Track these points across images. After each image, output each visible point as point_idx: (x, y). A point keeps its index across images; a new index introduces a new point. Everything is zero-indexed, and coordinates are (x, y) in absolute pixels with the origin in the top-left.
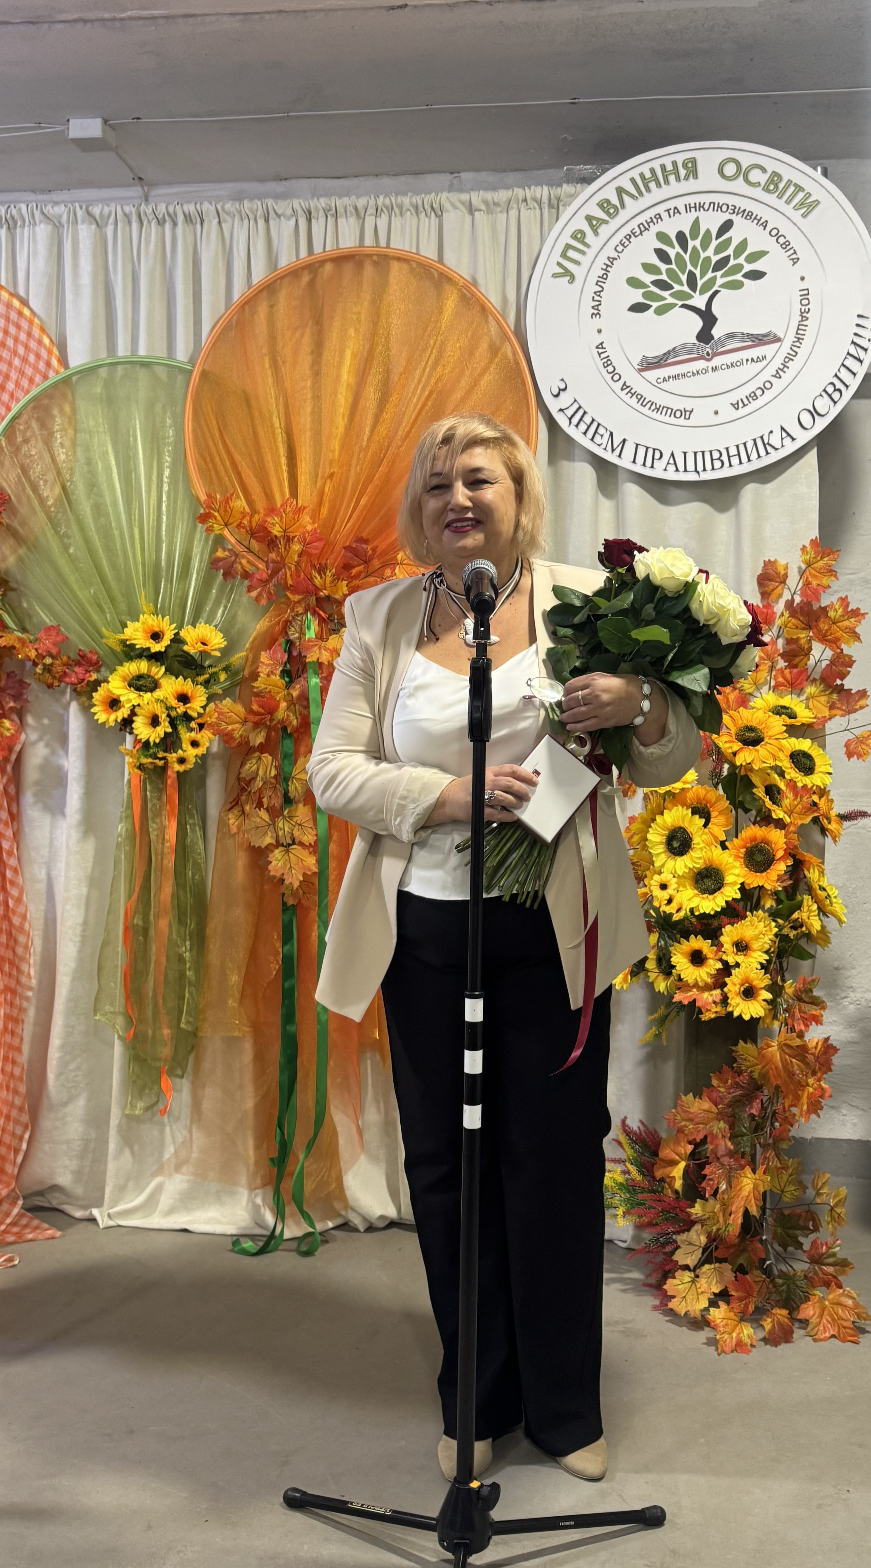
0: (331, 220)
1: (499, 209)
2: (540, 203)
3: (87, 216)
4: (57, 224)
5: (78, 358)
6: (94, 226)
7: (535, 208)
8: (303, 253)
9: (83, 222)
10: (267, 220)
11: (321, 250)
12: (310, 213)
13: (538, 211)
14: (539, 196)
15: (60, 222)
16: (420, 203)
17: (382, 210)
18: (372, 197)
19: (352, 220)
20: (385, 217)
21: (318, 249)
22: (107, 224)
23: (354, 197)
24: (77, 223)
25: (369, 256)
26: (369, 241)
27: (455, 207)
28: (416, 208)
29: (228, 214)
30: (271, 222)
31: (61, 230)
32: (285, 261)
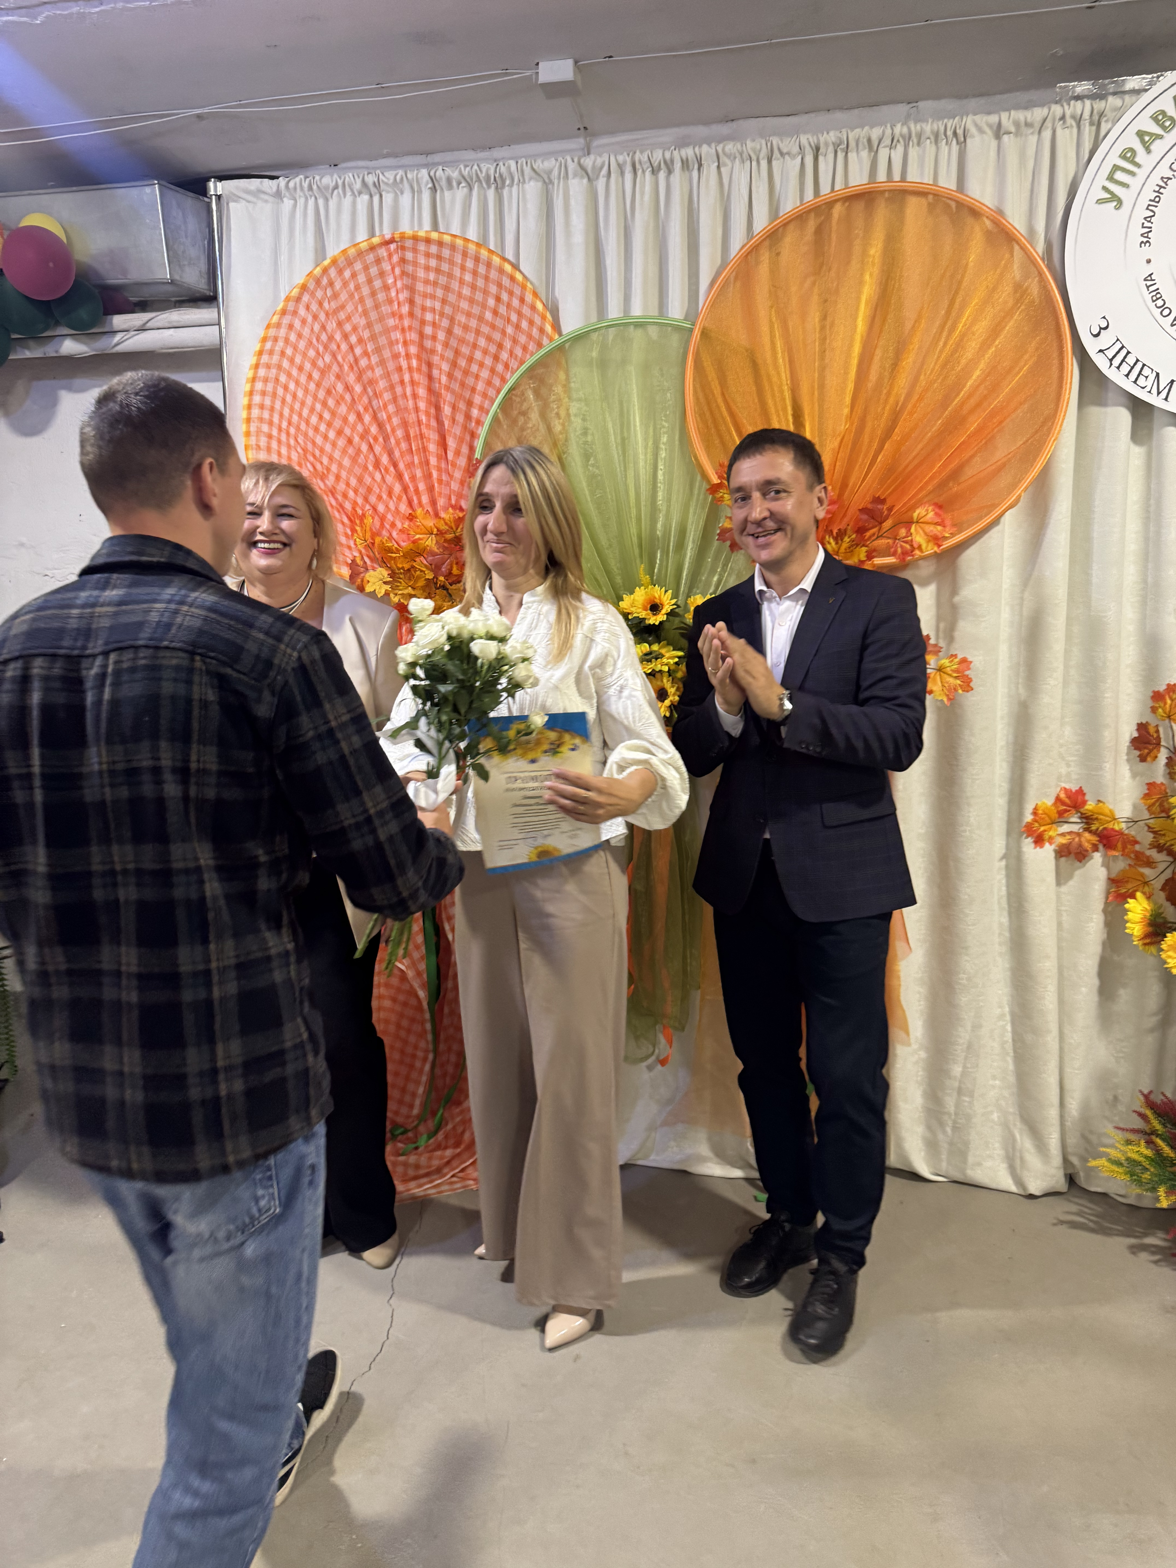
0: (841, 156)
1: (1031, 131)
2: (1079, 121)
3: (579, 169)
4: (547, 181)
5: (571, 323)
6: (585, 181)
7: (1072, 126)
8: (809, 195)
9: (575, 175)
10: (770, 162)
11: (828, 190)
12: (818, 149)
13: (1075, 130)
14: (1079, 113)
15: (549, 178)
16: (942, 129)
17: (898, 141)
18: (889, 126)
19: (864, 154)
20: (900, 149)
21: (825, 189)
22: (598, 177)
23: (866, 128)
24: (567, 178)
25: (882, 192)
26: (882, 176)
27: (981, 130)
28: (937, 136)
29: (728, 156)
30: (774, 163)
31: (550, 186)
32: (789, 204)
